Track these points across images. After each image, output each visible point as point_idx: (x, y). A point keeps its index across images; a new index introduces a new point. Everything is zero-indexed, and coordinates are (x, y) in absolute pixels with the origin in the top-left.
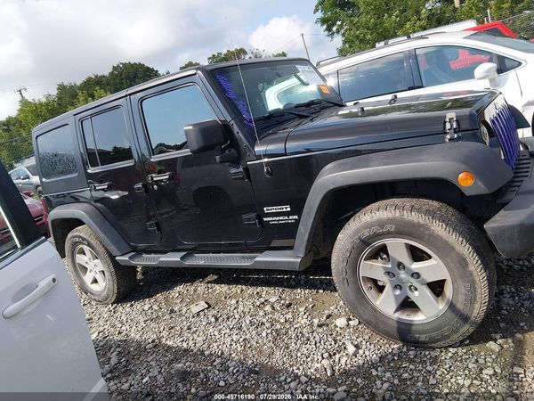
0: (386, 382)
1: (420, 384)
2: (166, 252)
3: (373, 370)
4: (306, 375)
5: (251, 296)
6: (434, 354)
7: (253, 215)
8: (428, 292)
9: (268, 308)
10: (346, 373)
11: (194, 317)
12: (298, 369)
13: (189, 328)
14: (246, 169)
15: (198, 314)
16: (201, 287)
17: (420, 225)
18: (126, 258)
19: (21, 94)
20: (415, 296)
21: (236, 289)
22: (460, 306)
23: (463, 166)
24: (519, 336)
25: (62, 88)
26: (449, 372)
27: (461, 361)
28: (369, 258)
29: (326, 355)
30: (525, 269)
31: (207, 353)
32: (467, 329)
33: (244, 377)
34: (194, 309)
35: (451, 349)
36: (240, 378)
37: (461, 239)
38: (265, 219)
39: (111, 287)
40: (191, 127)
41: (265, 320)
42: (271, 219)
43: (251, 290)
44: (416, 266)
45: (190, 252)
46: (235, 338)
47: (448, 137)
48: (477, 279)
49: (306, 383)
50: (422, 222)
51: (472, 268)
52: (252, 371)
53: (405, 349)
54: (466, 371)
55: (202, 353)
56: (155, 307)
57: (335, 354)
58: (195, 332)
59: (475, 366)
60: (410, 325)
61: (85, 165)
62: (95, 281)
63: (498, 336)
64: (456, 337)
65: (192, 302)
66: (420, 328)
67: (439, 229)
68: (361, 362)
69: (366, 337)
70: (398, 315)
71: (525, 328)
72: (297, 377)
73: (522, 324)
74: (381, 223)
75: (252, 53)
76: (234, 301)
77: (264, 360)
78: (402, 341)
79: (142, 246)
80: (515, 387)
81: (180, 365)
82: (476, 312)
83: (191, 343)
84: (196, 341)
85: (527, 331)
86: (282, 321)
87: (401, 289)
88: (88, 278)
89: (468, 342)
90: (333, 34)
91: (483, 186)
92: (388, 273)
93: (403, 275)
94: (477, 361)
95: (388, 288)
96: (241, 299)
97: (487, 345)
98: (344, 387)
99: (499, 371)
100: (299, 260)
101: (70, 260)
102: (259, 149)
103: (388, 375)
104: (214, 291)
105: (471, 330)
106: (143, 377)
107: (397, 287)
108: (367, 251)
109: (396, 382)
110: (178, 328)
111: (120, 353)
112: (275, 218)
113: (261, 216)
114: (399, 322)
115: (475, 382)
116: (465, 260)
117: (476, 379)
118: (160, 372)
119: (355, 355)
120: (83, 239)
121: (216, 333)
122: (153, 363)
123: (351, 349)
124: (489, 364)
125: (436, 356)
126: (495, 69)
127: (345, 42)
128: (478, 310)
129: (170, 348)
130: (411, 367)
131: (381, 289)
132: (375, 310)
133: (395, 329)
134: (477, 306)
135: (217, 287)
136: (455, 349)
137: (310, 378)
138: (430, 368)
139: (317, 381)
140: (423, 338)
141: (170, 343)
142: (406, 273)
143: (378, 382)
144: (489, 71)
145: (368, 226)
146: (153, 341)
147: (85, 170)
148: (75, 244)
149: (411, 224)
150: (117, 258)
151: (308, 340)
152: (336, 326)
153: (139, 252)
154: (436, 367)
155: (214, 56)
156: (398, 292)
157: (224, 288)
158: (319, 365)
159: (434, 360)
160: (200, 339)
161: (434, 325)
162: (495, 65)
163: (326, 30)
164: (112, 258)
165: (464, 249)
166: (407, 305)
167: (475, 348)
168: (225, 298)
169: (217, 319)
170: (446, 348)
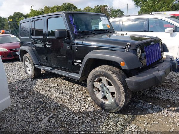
0: (91, 117)
1: (99, 121)
2: (48, 67)
3: (90, 114)
4: (71, 111)
5: (70, 85)
6: (108, 114)
7: (71, 61)
8: (110, 95)
9: (73, 90)
10: (82, 112)
11: (52, 87)
12: (70, 108)
13: (49, 90)
14: (71, 47)
15: (53, 87)
16: (58, 79)
17: (110, 75)
18: (37, 66)
19: (32, 7)
20: (107, 95)
21: (67, 82)
22: (117, 101)
23: (123, 60)
24: (135, 115)
25: (46, 7)
26: (109, 120)
27: (114, 118)
28: (97, 81)
29: (80, 107)
30: (151, 97)
31: (50, 98)
32: (118, 109)
33: (55, 107)
34: (53, 85)
35: (114, 114)
36: (54, 107)
37: (120, 81)
38: (74, 63)
39: (33, 73)
40: (56, 30)
41: (70, 93)
42: (76, 63)
43: (71, 84)
44: (108, 87)
45: (54, 68)
46: (59, 96)
47: (126, 50)
48: (122, 94)
49: (70, 112)
50: (110, 74)
51: (121, 91)
52: (58, 106)
53: (101, 110)
54: (114, 121)
55: (49, 98)
56: (44, 82)
57: (82, 107)
58: (50, 92)
59: (117, 120)
60: (104, 103)
61: (31, 35)
62: (29, 71)
63: (129, 114)
64: (115, 110)
65: (54, 83)
66: (106, 105)
67: (114, 77)
68: (88, 111)
69: (93, 105)
70: (102, 100)
71: (139, 114)
72: (69, 110)
73: (138, 112)
74: (100, 72)
75: (110, 7)
76: (65, 86)
77: (63, 104)
78: (101, 108)
79: (43, 63)
80: (124, 129)
81: (41, 100)
82: (121, 104)
83: (47, 94)
84: (49, 94)
85: (138, 115)
86: (74, 94)
87: (104, 92)
88: (28, 69)
89: (119, 113)
90: (138, 6)
91: (127, 67)
92: (101, 87)
93: (105, 89)
94: (119, 119)
95: (101, 92)
96: (67, 86)
97: (124, 115)
98: (79, 116)
99: (123, 123)
100: (80, 77)
101: (24, 63)
102: (76, 41)
103: (93, 116)
104: (61, 82)
105: (119, 109)
106: (30, 100)
107: (103, 92)
108: (97, 79)
109: (93, 118)
110: (46, 90)
111: (28, 92)
112: (77, 64)
113: (73, 62)
114: (102, 102)
115: (114, 124)
116: (120, 88)
117: (115, 124)
118: (35, 100)
119: (87, 108)
120: (27, 57)
121: (55, 93)
122: (34, 97)
123: (87, 106)
124: (121, 121)
125: (109, 115)
126: (173, 30)
127: (141, 10)
128: (122, 104)
129: (41, 94)
130: (100, 116)
131: (99, 91)
132: (96, 97)
133: (100, 104)
134: (121, 102)
135: (63, 81)
136: (115, 114)
137: (72, 112)
138: (104, 117)
139: (73, 113)
140: (106, 108)
141: (42, 93)
142: (106, 88)
143: (89, 117)
144: (170, 31)
145: (97, 72)
146: (38, 91)
147: (31, 37)
148: (25, 58)
149: (107, 73)
150: (35, 65)
151: (78, 101)
152: (88, 99)
153: (41, 65)
154: (106, 117)
155: (96, 6)
156: (103, 93)
157: (65, 81)
158: (76, 109)
159: (107, 115)
160: (50, 94)
161: (110, 105)
162: (173, 29)
163: (135, 4)
164: (34, 65)
165: (120, 85)
166: (105, 98)
167: (121, 115)
168: (63, 84)
169: (57, 90)
170: (113, 113)
